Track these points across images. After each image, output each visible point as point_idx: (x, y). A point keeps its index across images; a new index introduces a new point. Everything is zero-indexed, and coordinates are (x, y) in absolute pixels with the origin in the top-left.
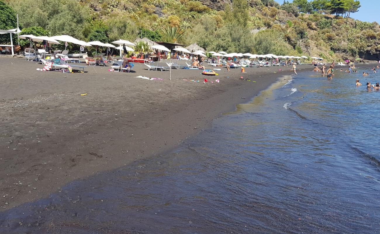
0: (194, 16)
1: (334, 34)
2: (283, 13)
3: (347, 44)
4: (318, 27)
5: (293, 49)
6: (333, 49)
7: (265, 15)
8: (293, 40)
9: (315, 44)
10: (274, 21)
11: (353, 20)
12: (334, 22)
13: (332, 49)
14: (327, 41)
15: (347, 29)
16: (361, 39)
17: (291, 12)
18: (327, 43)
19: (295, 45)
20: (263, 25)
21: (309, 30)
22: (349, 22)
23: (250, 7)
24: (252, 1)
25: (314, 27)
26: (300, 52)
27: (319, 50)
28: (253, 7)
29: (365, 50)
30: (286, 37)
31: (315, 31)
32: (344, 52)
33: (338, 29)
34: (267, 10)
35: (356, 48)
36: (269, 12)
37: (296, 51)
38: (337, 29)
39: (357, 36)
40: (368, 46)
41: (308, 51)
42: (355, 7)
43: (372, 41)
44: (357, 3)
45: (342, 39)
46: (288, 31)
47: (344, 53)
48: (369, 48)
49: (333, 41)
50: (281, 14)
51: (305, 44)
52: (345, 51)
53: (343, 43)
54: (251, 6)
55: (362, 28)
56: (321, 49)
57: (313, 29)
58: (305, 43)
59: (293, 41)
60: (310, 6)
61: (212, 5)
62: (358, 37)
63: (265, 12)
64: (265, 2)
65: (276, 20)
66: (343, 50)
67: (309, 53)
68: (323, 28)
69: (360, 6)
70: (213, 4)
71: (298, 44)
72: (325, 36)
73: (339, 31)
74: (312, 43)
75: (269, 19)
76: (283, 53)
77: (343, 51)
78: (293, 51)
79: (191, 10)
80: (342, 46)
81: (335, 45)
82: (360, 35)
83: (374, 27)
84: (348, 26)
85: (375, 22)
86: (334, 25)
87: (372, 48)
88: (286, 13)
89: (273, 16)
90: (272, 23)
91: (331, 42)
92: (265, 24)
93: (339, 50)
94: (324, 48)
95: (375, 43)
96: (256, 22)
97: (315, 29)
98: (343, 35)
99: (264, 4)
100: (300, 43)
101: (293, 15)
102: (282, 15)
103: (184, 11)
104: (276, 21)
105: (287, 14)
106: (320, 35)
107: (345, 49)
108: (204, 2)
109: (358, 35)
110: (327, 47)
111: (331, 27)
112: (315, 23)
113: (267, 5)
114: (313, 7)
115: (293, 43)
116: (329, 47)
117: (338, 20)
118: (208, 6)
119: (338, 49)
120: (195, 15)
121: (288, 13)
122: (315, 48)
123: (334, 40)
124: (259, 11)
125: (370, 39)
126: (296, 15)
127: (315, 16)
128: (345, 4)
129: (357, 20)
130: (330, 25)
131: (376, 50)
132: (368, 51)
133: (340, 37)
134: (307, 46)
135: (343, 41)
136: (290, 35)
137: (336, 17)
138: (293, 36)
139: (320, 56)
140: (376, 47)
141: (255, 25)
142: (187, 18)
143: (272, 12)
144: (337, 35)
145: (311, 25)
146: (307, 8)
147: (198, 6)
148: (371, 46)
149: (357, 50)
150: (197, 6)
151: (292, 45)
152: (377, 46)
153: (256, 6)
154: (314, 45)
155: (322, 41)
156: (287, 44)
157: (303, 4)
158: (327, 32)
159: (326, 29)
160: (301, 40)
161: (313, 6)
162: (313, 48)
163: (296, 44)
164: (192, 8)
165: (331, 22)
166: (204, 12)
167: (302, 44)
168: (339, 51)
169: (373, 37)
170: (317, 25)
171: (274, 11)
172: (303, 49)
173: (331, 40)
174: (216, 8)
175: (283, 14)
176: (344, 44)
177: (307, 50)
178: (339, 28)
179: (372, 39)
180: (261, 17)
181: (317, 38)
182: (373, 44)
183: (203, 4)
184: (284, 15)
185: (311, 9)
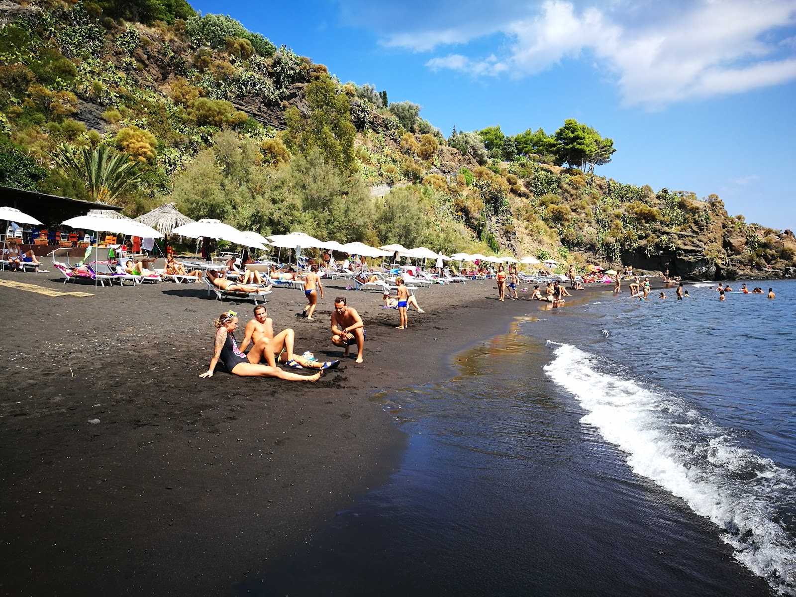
0: (209, 138)
1: (566, 206)
2: (452, 154)
3: (595, 231)
4: (531, 191)
5: (478, 240)
6: (568, 242)
7: (408, 152)
8: (477, 215)
9: (526, 228)
10: (430, 168)
11: (603, 179)
12: (566, 179)
13: (563, 241)
14: (552, 224)
15: (594, 198)
16: (624, 221)
17: (470, 153)
18: (551, 228)
19: (481, 228)
20: (402, 177)
21: (511, 195)
22: (595, 182)
23: (371, 131)
24: (376, 117)
25: (523, 189)
26: (494, 248)
27: (535, 244)
28: (378, 133)
29: (635, 246)
30: (459, 208)
31: (524, 199)
32: (589, 250)
33: (575, 197)
34: (412, 140)
35: (616, 241)
36: (417, 147)
37: (484, 244)
38: (571, 195)
39: (616, 213)
40: (641, 237)
41: (512, 246)
42: (604, 152)
43: (647, 225)
44: (609, 144)
45: (583, 220)
46: (465, 193)
47: (591, 253)
48: (643, 242)
49: (566, 224)
50: (447, 155)
51: (504, 227)
52: (591, 248)
53: (586, 228)
54: (374, 130)
55: (622, 198)
56: (540, 242)
57: (520, 195)
58: (503, 224)
59: (476, 219)
60: (510, 145)
61: (266, 113)
62: (618, 216)
63: (407, 146)
64: (409, 122)
65: (435, 166)
66: (587, 244)
67: (514, 250)
68: (543, 193)
69: (614, 151)
70: (270, 112)
71: (488, 228)
72: (546, 212)
73: (578, 202)
74: (520, 226)
75: (415, 163)
76: (453, 247)
77: (588, 246)
78: (477, 244)
79: (202, 121)
80: (585, 236)
81: (571, 232)
82: (621, 211)
83: (645, 196)
84: (595, 191)
85: (647, 186)
86: (565, 186)
87: (648, 242)
88: (460, 155)
89: (426, 156)
90: (423, 172)
91: (562, 225)
92: (406, 174)
93: (578, 244)
94: (546, 239)
95: (654, 231)
96: (384, 168)
97: (525, 196)
98: (586, 211)
99: (404, 126)
100: (493, 225)
101: (474, 160)
102: (447, 157)
103: (179, 122)
104: (434, 169)
105: (461, 157)
106: (537, 208)
107: (594, 241)
108: (242, 105)
109: (617, 211)
110: (552, 237)
111: (560, 190)
112: (522, 180)
113: (412, 131)
114: (517, 149)
115: (475, 222)
116: (558, 238)
117: (573, 177)
118: (255, 115)
119: (578, 241)
120: (211, 135)
121: (464, 155)
122: (527, 239)
123: (568, 220)
124: (394, 143)
125: (643, 221)
126: (482, 163)
127: (522, 165)
128: (587, 141)
129: (611, 180)
130: (558, 186)
131: (657, 246)
132: (641, 249)
133: (579, 214)
134: (508, 233)
135: (586, 225)
136: (468, 204)
137: (568, 171)
138: (476, 206)
139: (539, 258)
140: (657, 240)
141: (381, 175)
142: (187, 140)
143: (424, 145)
144: (574, 211)
145: (515, 183)
146: (505, 149)
147: (223, 111)
148: (647, 236)
149: (617, 246)
150: (219, 112)
151: (474, 228)
152: (659, 237)
153: (385, 129)
154: (524, 230)
155: (542, 222)
156: (461, 226)
157: (495, 141)
158: (552, 203)
159: (549, 196)
160: (494, 219)
161: (516, 146)
162: (522, 239)
163: (483, 226)
164: (206, 117)
165: (559, 181)
166: (240, 128)
167: (497, 228)
168: (580, 246)
169: (649, 217)
170: (528, 185)
171: (430, 144)
172: (499, 239)
173: (561, 220)
174: (276, 123)
175: (451, 157)
176: (590, 232)
177: (509, 242)
178: (576, 195)
179: (647, 222)
180: (397, 155)
181: (530, 216)
182: (650, 232)
183: (238, 109)
184: (453, 160)
185: (513, 152)
